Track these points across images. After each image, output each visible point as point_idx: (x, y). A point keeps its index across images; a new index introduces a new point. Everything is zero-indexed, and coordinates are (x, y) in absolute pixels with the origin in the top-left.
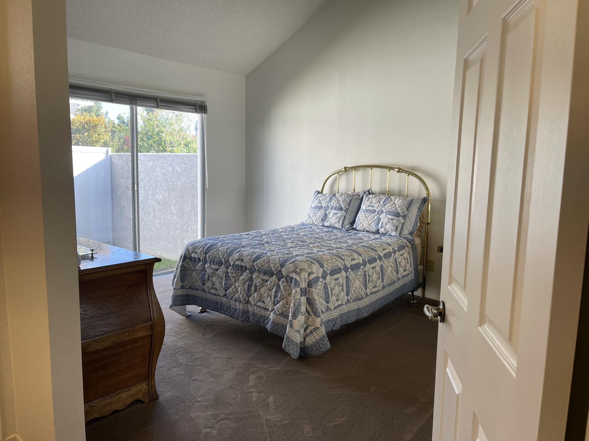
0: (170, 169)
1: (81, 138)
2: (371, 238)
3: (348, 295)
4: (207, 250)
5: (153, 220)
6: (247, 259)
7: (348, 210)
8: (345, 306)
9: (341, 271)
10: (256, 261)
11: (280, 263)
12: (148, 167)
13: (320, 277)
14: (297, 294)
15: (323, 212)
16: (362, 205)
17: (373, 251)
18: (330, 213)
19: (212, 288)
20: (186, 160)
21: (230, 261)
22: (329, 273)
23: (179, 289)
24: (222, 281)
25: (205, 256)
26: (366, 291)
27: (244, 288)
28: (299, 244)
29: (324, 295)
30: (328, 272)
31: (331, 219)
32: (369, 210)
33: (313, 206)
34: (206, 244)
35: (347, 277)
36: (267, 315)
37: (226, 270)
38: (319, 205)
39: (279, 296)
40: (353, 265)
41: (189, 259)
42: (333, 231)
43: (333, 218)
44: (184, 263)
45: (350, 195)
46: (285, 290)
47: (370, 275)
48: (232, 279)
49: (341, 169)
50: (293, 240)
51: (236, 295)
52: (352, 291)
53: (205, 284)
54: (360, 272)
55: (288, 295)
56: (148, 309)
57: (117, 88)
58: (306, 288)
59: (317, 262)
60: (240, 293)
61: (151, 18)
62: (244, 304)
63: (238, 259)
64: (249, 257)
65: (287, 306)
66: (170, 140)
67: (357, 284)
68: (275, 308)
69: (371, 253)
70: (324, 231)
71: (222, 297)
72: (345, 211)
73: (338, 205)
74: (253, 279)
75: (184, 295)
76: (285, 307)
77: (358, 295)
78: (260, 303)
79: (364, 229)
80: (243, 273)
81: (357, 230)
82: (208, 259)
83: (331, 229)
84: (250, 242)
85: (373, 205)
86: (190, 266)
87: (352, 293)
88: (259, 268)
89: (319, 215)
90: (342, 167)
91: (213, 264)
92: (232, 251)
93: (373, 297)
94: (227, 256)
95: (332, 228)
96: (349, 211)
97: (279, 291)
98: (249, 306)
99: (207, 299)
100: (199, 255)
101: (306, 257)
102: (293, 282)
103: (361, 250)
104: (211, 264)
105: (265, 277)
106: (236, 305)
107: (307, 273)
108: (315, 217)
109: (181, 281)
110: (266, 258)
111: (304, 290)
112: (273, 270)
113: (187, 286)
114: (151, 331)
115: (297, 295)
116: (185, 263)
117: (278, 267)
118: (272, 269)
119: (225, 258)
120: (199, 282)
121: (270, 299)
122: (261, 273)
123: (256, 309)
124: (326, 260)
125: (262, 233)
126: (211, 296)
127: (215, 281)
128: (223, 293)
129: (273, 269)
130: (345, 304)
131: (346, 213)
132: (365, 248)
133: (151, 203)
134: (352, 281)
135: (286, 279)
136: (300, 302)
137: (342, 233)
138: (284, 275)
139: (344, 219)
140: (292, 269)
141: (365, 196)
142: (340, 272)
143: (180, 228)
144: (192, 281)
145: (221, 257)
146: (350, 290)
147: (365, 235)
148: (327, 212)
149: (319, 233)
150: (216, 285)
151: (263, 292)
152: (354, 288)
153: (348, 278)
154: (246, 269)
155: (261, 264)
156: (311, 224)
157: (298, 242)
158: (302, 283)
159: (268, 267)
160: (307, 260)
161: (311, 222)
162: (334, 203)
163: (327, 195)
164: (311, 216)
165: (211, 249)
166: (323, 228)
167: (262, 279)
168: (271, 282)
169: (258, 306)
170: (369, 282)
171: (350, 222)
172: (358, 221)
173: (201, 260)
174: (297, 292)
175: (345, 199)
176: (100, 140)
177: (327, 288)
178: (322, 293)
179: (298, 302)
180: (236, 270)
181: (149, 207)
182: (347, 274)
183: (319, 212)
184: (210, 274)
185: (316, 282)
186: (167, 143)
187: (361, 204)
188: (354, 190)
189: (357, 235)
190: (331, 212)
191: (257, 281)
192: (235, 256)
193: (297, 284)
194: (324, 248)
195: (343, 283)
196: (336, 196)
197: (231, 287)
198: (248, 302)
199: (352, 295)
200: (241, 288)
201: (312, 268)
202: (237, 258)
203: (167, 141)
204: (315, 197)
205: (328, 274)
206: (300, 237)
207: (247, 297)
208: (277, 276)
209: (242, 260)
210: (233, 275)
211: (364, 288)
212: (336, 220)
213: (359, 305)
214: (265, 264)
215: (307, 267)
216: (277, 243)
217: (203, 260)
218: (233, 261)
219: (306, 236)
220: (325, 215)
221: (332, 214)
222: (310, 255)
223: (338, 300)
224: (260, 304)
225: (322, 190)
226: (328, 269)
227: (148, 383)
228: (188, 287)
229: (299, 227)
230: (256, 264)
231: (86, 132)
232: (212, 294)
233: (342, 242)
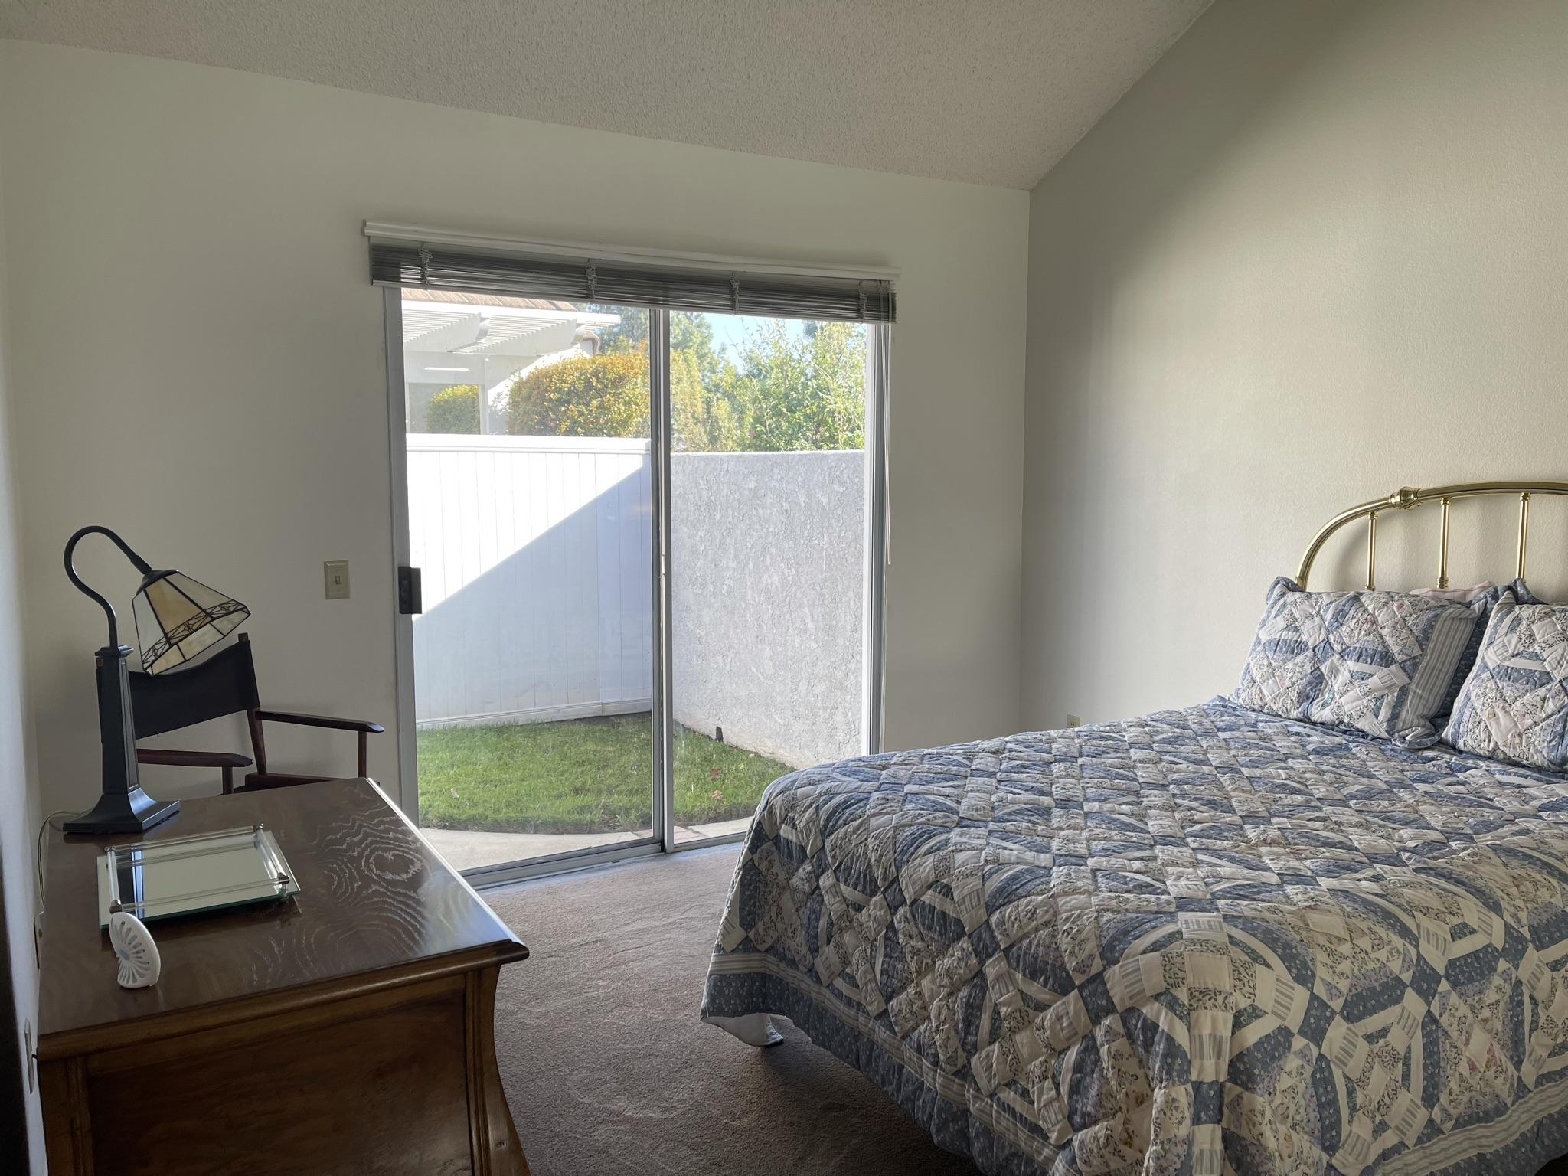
0: (802, 499)
1: (581, 413)
2: (1534, 798)
3: (1429, 1099)
4: (828, 819)
5: (756, 647)
6: (966, 891)
7: (1415, 665)
8: (1414, 1151)
9: (1403, 993)
10: (999, 908)
11: (1099, 937)
12: (746, 492)
13: (1295, 1029)
14: (1177, 1115)
15: (1306, 667)
16: (1482, 647)
17: (1554, 882)
18: (1335, 671)
19: (842, 974)
20: (845, 471)
21: (903, 882)
22: (1341, 1012)
23: (733, 951)
24: (875, 958)
25: (820, 844)
26: (1516, 1074)
27: (952, 1010)
28: (1197, 816)
29: (1314, 1115)
30: (1337, 1004)
31: (1342, 695)
32: (1517, 670)
33: (1264, 638)
34: (830, 794)
35: (1431, 1019)
36: (1042, 1157)
37: (889, 917)
38: (1290, 636)
39: (1093, 1092)
40: (1458, 959)
41: (770, 843)
42: (1349, 750)
43: (1349, 694)
44: (756, 857)
45: (1427, 603)
46: (1119, 1073)
47: (1540, 996)
48: (909, 959)
49: (1385, 496)
50: (1174, 796)
51: (922, 1028)
52: (1454, 1085)
53: (817, 950)
54: (1495, 991)
55: (1132, 1102)
57: (603, 256)
58: (1222, 1085)
59: (1280, 951)
60: (938, 1027)
61: (700, 14)
62: (950, 1077)
63: (932, 884)
64: (975, 882)
65: (1126, 1150)
66: (846, 409)
67: (1479, 1044)
68: (1076, 1144)
69: (1544, 890)
70: (1310, 747)
71: (875, 1018)
72: (1403, 669)
73: (1370, 642)
74: (984, 980)
75: (750, 973)
76: (1117, 1152)
77: (1480, 1098)
78: (1012, 1093)
79: (1494, 751)
80: (949, 946)
81: (1461, 752)
82: (830, 859)
83: (1339, 740)
84: (994, 798)
85: (1538, 650)
86: (774, 870)
87: (1451, 1093)
88: (1010, 942)
89: (1289, 675)
90: (1389, 491)
91: (846, 881)
92: (914, 840)
93: (1549, 1097)
94: (895, 860)
95: (1345, 732)
96: (1420, 668)
97: (1093, 1071)
98: (968, 1091)
99: (825, 1010)
100: (802, 835)
101: (1225, 917)
102: (1160, 1048)
103: (1494, 874)
104: (838, 880)
105: (1036, 990)
106: (921, 1068)
107: (1230, 1016)
108: (1270, 681)
109: (742, 924)
110: (1040, 898)
111: (1212, 1093)
112: (1068, 966)
113: (764, 942)
115: (1173, 1118)
116: (758, 855)
117: (1091, 956)
118: (1066, 959)
119: (886, 869)
120: (801, 936)
121: (1054, 1092)
122: (1018, 965)
123: (994, 1113)
124: (1323, 941)
125: (1054, 746)
126: (837, 1002)
127: (850, 950)
128: (878, 1008)
129: (1071, 965)
130: (1416, 1145)
131: (1411, 678)
132: (1515, 863)
133: (752, 597)
134: (1454, 1034)
135: (1125, 1022)
136: (1189, 1155)
137: (1393, 764)
138: (1115, 1000)
139: (1399, 703)
140: (1155, 981)
141: (1498, 612)
142: (1398, 1000)
143: (826, 676)
144: (780, 926)
145: (872, 860)
146: (1443, 1080)
147: (1498, 777)
148: (1323, 668)
149: (1287, 756)
150: (855, 968)
151: (1025, 1052)
152: (1464, 1068)
153: (1435, 1021)
154: (961, 933)
155: (1020, 926)
156: (1256, 707)
157: (1194, 804)
158: (1201, 1058)
159: (1049, 947)
160: (1230, 937)
161: (1257, 701)
162: (1356, 632)
163: (1326, 600)
164: (1258, 680)
165: (844, 818)
166: (1308, 731)
167: (1021, 992)
168: (1059, 1019)
169: (1005, 1107)
170: (1532, 1030)
171: (1425, 712)
172: (1467, 713)
173: (806, 857)
174: (1176, 1108)
175: (1405, 620)
176: (629, 417)
177: (1329, 1081)
178: (1303, 1106)
179: (1178, 1156)
180: (923, 925)
181: (746, 609)
182: (1429, 1004)
183: (1290, 665)
184: (834, 918)
185: (1273, 1058)
186: (839, 420)
187: (1480, 643)
188: (1443, 581)
189: (1461, 776)
190: (1342, 669)
191: (1002, 997)
192: (922, 869)
193: (1177, 1067)
194: (1314, 855)
195: (1409, 1047)
196: (1363, 606)
197: (903, 988)
198: (964, 1073)
199: (1452, 1101)
200: (940, 1008)
201: (1254, 988)
202: (928, 876)
203: (839, 413)
204: (1275, 603)
205: (1333, 1012)
206: (1203, 776)
207: (960, 1051)
208: (1083, 998)
209: (947, 891)
210: (912, 943)
211: (1512, 1058)
212: (1365, 701)
213: (1484, 1142)
214: (1037, 930)
215: (1226, 984)
216: (1107, 806)
217: (813, 857)
218: (913, 885)
219: (1232, 770)
220: (1316, 678)
221: (1347, 675)
222: (1245, 907)
223: (1380, 1128)
224: (1009, 1096)
225: (1304, 576)
226: (1334, 992)
228: (767, 945)
229: (1207, 724)
230: (1001, 923)
231: (595, 398)
232: (839, 994)
233: (1397, 815)
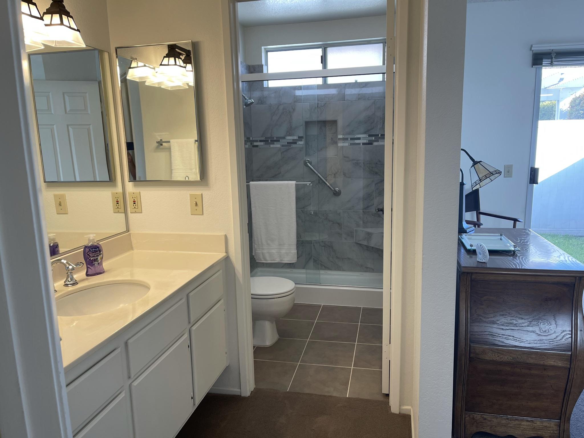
56: (569, 334)
114: (569, 363)
227: (559, 424)
